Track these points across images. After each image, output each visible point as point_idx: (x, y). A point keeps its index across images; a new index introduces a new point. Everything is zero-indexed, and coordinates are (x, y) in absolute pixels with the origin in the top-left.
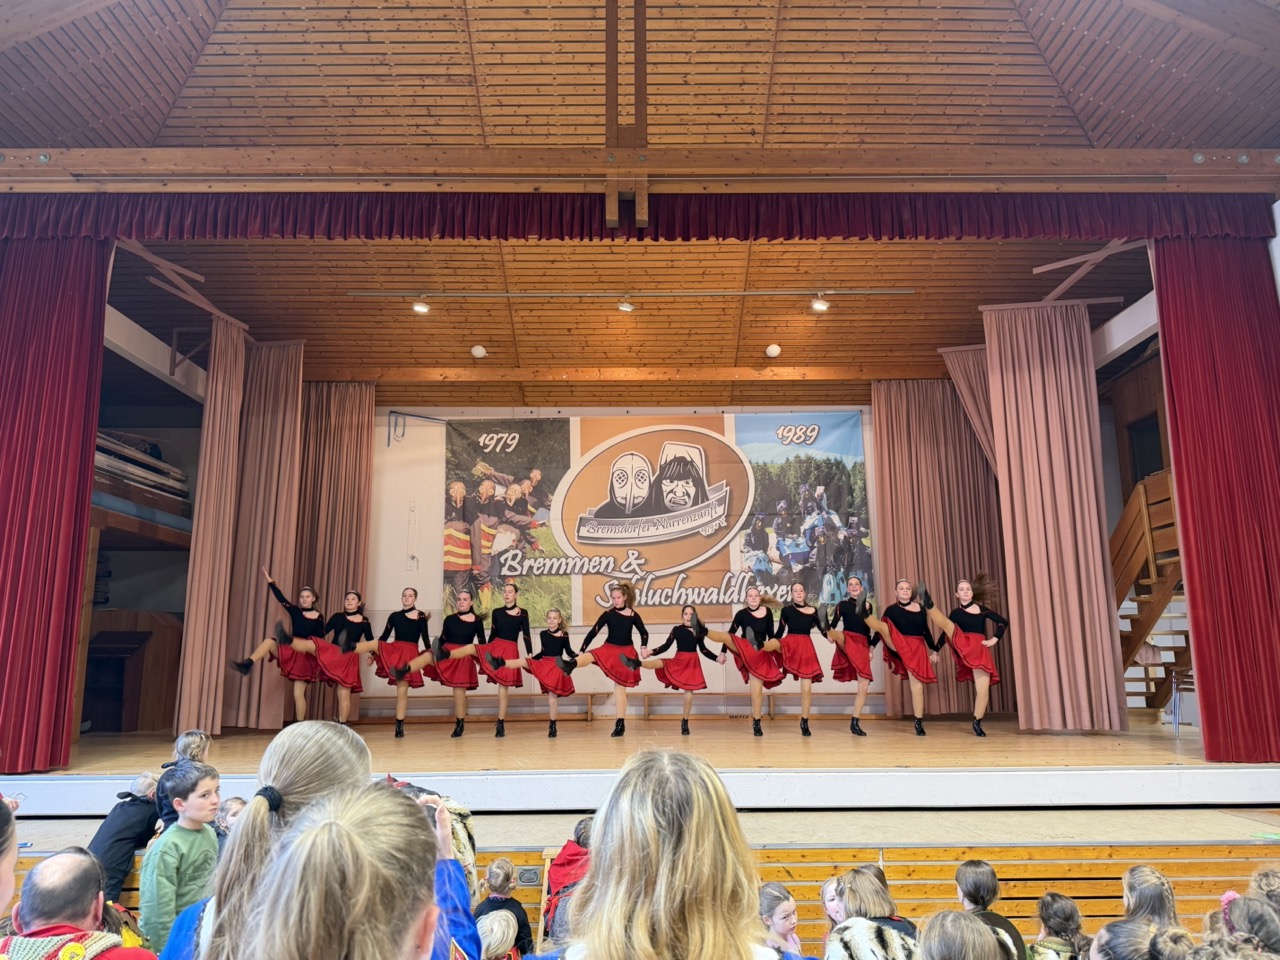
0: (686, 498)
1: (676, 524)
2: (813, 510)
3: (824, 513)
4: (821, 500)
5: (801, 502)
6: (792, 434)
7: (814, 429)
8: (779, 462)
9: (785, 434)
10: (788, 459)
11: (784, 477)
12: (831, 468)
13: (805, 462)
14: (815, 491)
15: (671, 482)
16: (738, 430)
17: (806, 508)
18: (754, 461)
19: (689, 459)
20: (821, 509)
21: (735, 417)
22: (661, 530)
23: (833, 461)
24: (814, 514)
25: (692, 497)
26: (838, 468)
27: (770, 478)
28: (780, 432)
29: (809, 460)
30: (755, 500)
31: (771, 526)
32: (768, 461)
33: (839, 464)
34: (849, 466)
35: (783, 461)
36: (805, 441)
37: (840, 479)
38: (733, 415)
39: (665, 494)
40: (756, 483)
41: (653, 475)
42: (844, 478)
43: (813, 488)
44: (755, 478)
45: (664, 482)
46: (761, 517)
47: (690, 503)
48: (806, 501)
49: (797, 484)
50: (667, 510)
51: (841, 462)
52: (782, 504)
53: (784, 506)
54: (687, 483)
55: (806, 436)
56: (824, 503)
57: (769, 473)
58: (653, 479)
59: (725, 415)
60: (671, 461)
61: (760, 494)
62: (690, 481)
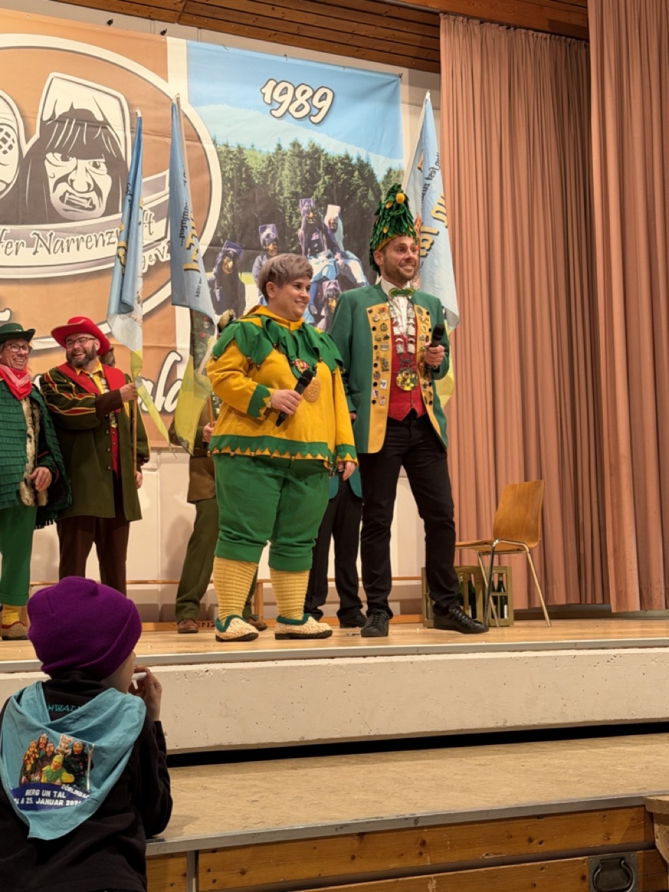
0: (93, 195)
1: (73, 246)
2: (321, 250)
3: (338, 255)
4: (334, 231)
5: (301, 232)
6: (287, 98)
7: (325, 94)
8: (264, 150)
9: (276, 96)
10: (279, 147)
11: (274, 179)
12: (351, 174)
13: (310, 156)
14: (325, 212)
15: (65, 159)
16: (192, 73)
17: (309, 243)
18: (220, 141)
19: (99, 118)
20: (333, 247)
21: (188, 46)
22: (43, 257)
23: (354, 161)
24: (322, 256)
25: (105, 194)
26: (361, 174)
27: (249, 179)
28: (268, 90)
29: (316, 153)
30: (222, 217)
31: (250, 271)
32: (246, 144)
33: (363, 167)
34: (380, 176)
35: (272, 150)
36: (309, 115)
37: (364, 196)
38: (184, 41)
39: (52, 182)
40: (224, 184)
41: (27, 140)
42: (371, 197)
43: (322, 205)
44: (223, 173)
45: (49, 156)
46: (232, 250)
47: (101, 208)
48: (310, 230)
49: (295, 194)
50: (54, 217)
51: (367, 165)
52: (268, 231)
53: (273, 235)
54: (96, 166)
55: (312, 106)
56: (339, 237)
57: (248, 168)
58: (26, 148)
59: (169, 40)
60: (63, 116)
61: (231, 206)
62: (101, 161)
